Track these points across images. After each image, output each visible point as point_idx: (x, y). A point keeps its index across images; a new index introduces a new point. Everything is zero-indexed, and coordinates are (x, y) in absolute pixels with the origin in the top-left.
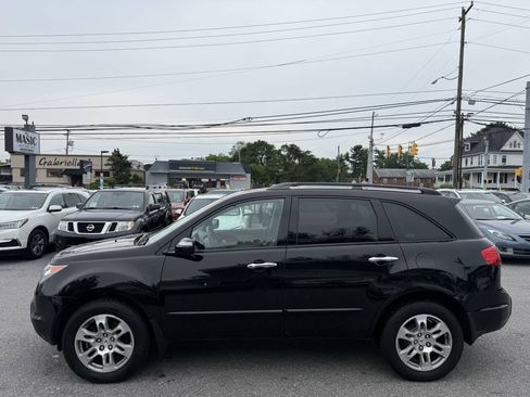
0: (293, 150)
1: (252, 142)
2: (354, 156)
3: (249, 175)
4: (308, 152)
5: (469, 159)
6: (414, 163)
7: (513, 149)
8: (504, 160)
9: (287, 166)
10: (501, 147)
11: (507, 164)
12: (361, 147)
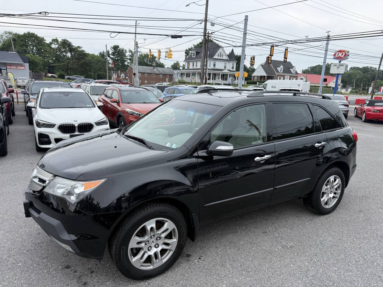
0: (65, 44)
1: (22, 33)
2: (113, 54)
3: (27, 65)
4: (79, 47)
5: (195, 63)
6: (157, 63)
7: (219, 58)
8: (214, 65)
9: (58, 59)
10: (213, 56)
11: (217, 67)
12: (118, 47)
